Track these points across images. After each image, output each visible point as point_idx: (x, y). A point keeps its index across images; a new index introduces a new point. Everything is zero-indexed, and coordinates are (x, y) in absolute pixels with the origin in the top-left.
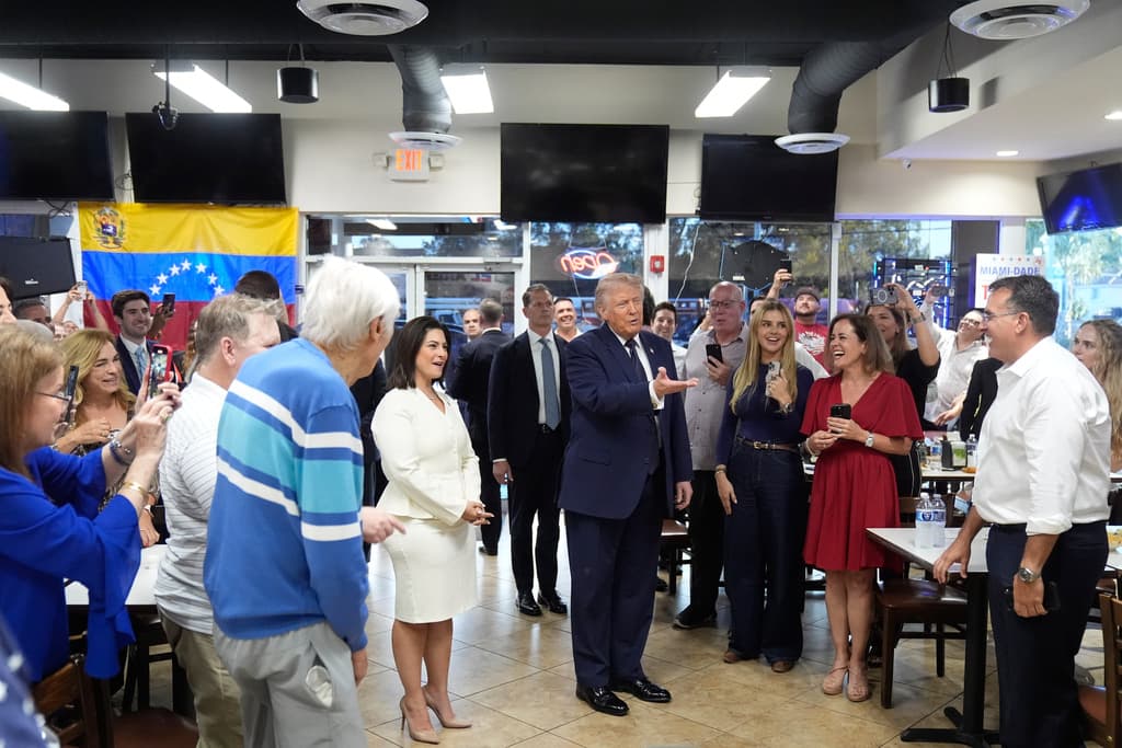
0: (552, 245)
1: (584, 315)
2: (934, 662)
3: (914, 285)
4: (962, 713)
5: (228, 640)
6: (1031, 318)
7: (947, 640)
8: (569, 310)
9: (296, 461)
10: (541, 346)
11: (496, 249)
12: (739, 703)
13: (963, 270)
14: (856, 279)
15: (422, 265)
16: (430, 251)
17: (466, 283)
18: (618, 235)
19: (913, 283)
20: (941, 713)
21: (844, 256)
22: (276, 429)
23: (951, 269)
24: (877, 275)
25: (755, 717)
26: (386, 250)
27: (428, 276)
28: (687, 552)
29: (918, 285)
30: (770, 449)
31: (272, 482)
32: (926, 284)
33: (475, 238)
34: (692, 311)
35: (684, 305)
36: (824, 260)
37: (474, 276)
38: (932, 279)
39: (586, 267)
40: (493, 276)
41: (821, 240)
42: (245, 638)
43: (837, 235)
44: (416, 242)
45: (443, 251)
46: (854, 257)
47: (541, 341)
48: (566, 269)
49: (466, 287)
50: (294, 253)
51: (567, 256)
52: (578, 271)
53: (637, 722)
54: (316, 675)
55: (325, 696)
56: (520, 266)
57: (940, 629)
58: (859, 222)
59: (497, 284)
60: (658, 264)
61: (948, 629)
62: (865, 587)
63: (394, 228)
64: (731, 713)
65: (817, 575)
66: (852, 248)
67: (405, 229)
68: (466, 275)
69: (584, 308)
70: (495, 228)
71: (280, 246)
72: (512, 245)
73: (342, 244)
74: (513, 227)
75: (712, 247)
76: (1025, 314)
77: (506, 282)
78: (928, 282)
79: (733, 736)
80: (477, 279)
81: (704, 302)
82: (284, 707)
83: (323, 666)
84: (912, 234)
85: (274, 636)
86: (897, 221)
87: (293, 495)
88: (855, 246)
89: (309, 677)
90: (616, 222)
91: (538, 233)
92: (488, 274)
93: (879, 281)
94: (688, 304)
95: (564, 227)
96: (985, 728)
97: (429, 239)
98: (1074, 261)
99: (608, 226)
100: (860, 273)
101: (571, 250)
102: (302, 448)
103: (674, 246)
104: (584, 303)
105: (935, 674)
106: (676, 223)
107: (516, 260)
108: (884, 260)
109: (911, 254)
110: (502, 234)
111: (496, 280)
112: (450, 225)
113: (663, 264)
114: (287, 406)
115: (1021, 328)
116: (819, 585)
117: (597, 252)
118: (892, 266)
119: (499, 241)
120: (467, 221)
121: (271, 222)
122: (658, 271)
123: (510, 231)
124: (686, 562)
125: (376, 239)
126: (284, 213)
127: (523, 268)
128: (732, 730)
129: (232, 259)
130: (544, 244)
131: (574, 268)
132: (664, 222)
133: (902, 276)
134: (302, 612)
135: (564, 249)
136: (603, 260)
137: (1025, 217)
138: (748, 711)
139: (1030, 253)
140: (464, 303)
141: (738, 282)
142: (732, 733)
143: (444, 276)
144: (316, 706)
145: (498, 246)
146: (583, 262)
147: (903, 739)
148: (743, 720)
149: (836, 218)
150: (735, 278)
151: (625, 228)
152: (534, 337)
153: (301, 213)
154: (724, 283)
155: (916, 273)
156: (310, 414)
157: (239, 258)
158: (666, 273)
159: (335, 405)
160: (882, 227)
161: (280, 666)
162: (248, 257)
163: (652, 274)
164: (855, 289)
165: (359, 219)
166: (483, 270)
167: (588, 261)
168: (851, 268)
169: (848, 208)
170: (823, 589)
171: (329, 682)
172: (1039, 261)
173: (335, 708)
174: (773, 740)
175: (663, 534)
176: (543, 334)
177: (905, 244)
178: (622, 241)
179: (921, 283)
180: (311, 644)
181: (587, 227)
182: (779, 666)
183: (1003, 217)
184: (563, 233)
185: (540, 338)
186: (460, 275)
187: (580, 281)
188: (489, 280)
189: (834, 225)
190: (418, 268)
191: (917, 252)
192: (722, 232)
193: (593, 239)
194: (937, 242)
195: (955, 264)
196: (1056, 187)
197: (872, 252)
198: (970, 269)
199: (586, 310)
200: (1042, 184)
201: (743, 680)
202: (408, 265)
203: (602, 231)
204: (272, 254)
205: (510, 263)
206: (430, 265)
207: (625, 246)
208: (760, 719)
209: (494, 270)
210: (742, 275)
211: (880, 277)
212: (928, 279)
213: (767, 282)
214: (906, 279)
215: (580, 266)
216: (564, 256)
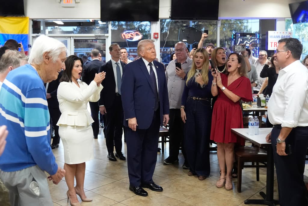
0: (118, 29)
1: (130, 54)
2: (255, 176)
3: (247, 43)
4: (266, 194)
5: (2, 172)
6: (291, 53)
7: (260, 168)
8: (125, 52)
9: (23, 108)
10: (116, 65)
11: (99, 31)
12: (187, 191)
13: (264, 37)
14: (226, 40)
15: (73, 37)
16: (75, 32)
17: (88, 43)
18: (141, 26)
19: (246, 41)
20: (258, 194)
21: (222, 32)
22: (16, 96)
23: (259, 36)
24: (233, 39)
25: (193, 196)
26: (60, 31)
27: (75, 41)
28: (168, 138)
29: (248, 42)
30: (199, 100)
31: (15, 115)
32: (250, 42)
33: (91, 27)
34: (168, 52)
35: (165, 50)
36: (215, 33)
37: (91, 41)
38: (253, 40)
39: (131, 37)
40: (98, 40)
41: (213, 27)
42: (8, 171)
43: (219, 25)
44: (70, 29)
45: (80, 32)
46: (225, 32)
47: (116, 63)
48: (124, 38)
49: (88, 44)
50: (27, 33)
51: (124, 33)
52: (128, 39)
53: (151, 198)
54: (33, 185)
55: (37, 192)
56: (108, 37)
57: (257, 164)
58: (227, 20)
59: (99, 43)
60: (156, 36)
61: (260, 164)
62: (231, 149)
63: (63, 24)
64: (184, 195)
65: (214, 145)
66: (224, 29)
67: (67, 24)
68: (88, 40)
69: (130, 52)
70: (98, 24)
71: (23, 30)
72: (105, 29)
73: (44, 30)
74: (105, 23)
75: (175, 29)
76: (290, 51)
77: (103, 42)
79: (185, 203)
80: (92, 42)
82: (23, 197)
83: (35, 181)
84: (245, 24)
85: (18, 171)
86: (240, 20)
87: (22, 120)
88: (225, 29)
89: (31, 186)
90: (141, 21)
91: (113, 25)
92: (96, 40)
93: (234, 41)
94: (167, 50)
95: (123, 23)
96: (274, 199)
97: (75, 28)
98: (303, 33)
99: (138, 22)
100: (227, 38)
101: (125, 31)
102: (24, 103)
103: (162, 29)
104: (130, 50)
105: (256, 180)
106: (162, 21)
107: (106, 35)
108: (236, 33)
109: (245, 31)
110: (101, 25)
111: (99, 42)
112: (82, 22)
113: (158, 36)
114: (20, 89)
115: (288, 56)
116: (215, 149)
117: (135, 32)
118: (239, 36)
119: (100, 28)
120: (88, 21)
121: (19, 22)
122: (156, 38)
123: (104, 24)
124: (168, 141)
125: (56, 28)
126: (24, 19)
127: (109, 38)
128: (184, 201)
129: (5, 35)
130: (116, 29)
131: (127, 37)
132: (158, 21)
134: (27, 162)
135: (123, 30)
136: (137, 35)
137: (285, 18)
138: (190, 194)
139: (287, 30)
140: (88, 50)
141: (185, 42)
142: (184, 202)
143: (81, 41)
144: (34, 196)
145: (99, 30)
146: (130, 35)
147: (245, 203)
148: (189, 197)
149: (219, 19)
150: (184, 40)
151: (144, 23)
152: (114, 62)
153: (30, 19)
154: (180, 42)
155: (247, 38)
156: (27, 91)
157: (8, 35)
158: (159, 39)
159: (36, 88)
160: (235, 22)
161: (20, 182)
162: (11, 35)
163: (154, 39)
164: (225, 43)
165: (50, 21)
166: (94, 38)
167: (132, 35)
168: (224, 36)
169: (223, 15)
170: (216, 150)
171: (38, 187)
172: (290, 33)
173: (41, 196)
174: (199, 204)
175: (160, 131)
176: (117, 61)
177: (243, 28)
178: (143, 28)
179: (249, 41)
180: (31, 173)
181: (131, 23)
182: (201, 178)
183: (277, 18)
184: (122, 25)
185: (116, 62)
186: (86, 41)
187: (129, 42)
188: (96, 42)
189: (218, 21)
190: (71, 38)
191: (247, 30)
192: (178, 24)
193: (133, 27)
194: (254, 27)
195: (261, 35)
196: (296, 7)
197: (231, 31)
198: (266, 36)
199: (131, 52)
200: (291, 6)
201: (188, 183)
202: (68, 37)
203: (136, 24)
204: (20, 33)
205: (104, 36)
206: (76, 37)
207: (144, 30)
208: (194, 197)
209: (98, 38)
210: (186, 39)
211: (234, 40)
212: (251, 40)
213: (195, 42)
214: (243, 40)
215: (129, 37)
216: (123, 33)
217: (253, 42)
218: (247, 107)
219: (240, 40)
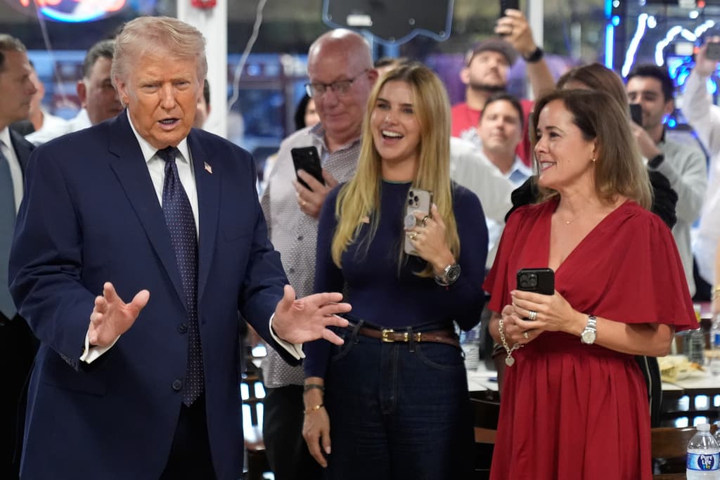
1: (62, 89)
3: (679, 38)
14: (575, 19)
19: (675, 30)
24: (613, 15)
29: (686, 34)
30: (413, 341)
32: (699, 33)
34: (269, 80)
38: (710, 24)
52: (49, 6)
78: (704, 27)
81: (294, 65)
93: (616, 28)
94: (262, 67)
100: (581, 8)
104: (59, 65)
122: (205, 6)
133: (657, 18)
141: (359, 28)
150: (355, 20)
154: (339, 33)
158: (221, 9)
163: (195, 11)
179: (692, 30)
187: (52, 24)
210: (365, 13)
211: (616, 21)
212: (703, 22)
213: (412, 28)
214: (664, 24)
217: (711, 32)
218: (679, 374)
219: (646, 21)
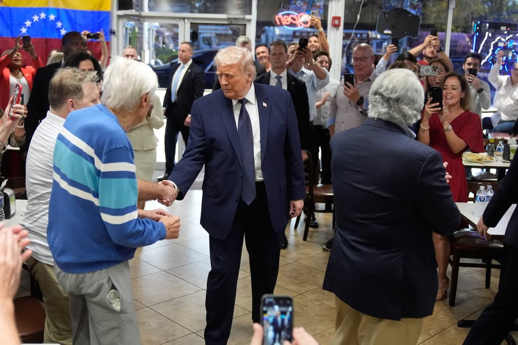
3: (500, 40)
15: (188, 18)
19: (499, 38)
24: (476, 32)
27: (193, 26)
29: (502, 39)
32: (507, 39)
38: (511, 36)
39: (291, 23)
42: (73, 273)
43: (452, 5)
48: (278, 23)
50: (109, 9)
51: (280, 15)
52: (286, 25)
54: (112, 295)
55: (117, 306)
56: (250, 21)
60: (336, 22)
71: (101, 5)
78: (509, 37)
83: (116, 289)
85: (89, 272)
89: (109, 297)
93: (477, 36)
101: (282, 11)
107: (247, 17)
108: (482, 22)
113: (340, 22)
117: (299, 13)
118: (486, 26)
122: (336, 26)
127: (252, 22)
129: (71, 12)
131: (284, 23)
133: (492, 33)
135: (278, 10)
141: (387, 34)
144: (112, 311)
146: (290, 19)
150: (386, 32)
155: (500, 31)
157: (75, 12)
158: (341, 28)
163: (333, 28)
166: (226, 23)
167: (293, 19)
171: (119, 298)
173: (122, 312)
179: (505, 38)
180: (109, 278)
190: (186, 21)
202: (180, 19)
204: (96, 9)
205: (243, 19)
206: (194, 18)
209: (234, 23)
210: (390, 30)
211: (477, 34)
212: (508, 35)
213: (406, 35)
214: (494, 35)
215: (287, 22)
216: (277, 15)
217: (511, 39)
219: (488, 34)
